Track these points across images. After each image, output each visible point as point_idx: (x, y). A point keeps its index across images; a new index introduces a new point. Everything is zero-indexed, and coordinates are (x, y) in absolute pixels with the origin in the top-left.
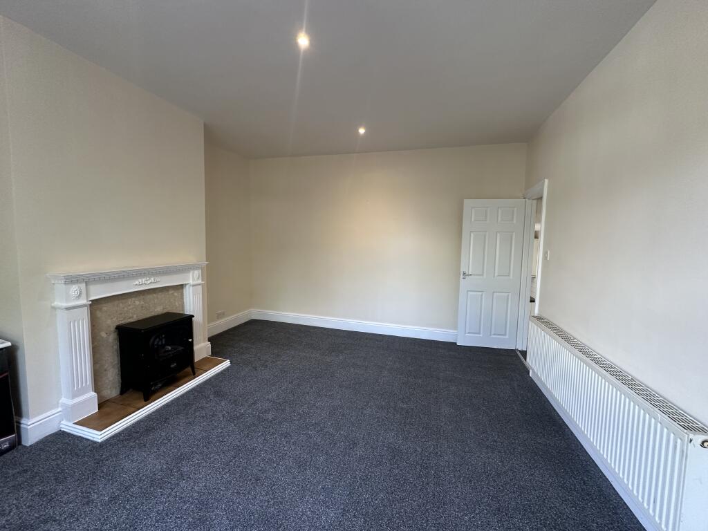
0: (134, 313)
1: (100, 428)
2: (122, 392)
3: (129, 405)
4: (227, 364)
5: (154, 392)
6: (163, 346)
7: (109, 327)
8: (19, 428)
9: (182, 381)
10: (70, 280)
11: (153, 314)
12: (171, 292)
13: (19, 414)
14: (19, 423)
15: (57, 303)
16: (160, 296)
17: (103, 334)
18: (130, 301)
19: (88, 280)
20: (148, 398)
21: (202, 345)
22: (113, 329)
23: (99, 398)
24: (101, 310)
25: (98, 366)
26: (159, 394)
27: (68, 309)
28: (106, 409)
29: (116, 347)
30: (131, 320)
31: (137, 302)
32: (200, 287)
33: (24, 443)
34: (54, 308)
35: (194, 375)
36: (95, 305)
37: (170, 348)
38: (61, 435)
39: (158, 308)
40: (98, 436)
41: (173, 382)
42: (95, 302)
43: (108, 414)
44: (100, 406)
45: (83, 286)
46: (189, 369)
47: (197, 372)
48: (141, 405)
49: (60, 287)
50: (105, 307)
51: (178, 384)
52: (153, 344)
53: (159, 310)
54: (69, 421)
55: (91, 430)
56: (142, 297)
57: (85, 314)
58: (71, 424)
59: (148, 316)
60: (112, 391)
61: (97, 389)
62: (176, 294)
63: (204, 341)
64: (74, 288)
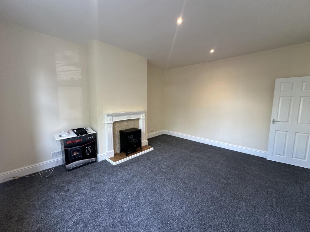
0: (125, 127)
1: (115, 161)
2: (121, 152)
3: (122, 156)
4: (152, 149)
5: (129, 154)
6: (132, 139)
7: (118, 130)
8: (97, 156)
9: (137, 152)
10: (109, 115)
11: (130, 128)
12: (135, 121)
13: (97, 152)
14: (97, 155)
15: (105, 122)
16: (132, 122)
17: (116, 133)
18: (123, 123)
19: (113, 115)
20: (127, 155)
21: (145, 141)
22: (119, 131)
23: (115, 152)
24: (116, 125)
25: (115, 142)
26: (130, 155)
27: (108, 124)
28: (116, 156)
29: (119, 137)
30: (124, 129)
31: (125, 123)
32: (145, 120)
33: (98, 161)
34: (105, 123)
35: (141, 150)
36: (115, 123)
37: (134, 140)
38: (105, 161)
39: (131, 126)
40: (114, 163)
41: (135, 152)
42: (114, 123)
43: (117, 158)
44: (115, 155)
45: (111, 117)
46: (139, 148)
47: (142, 150)
48: (125, 157)
49: (106, 117)
50: (117, 124)
51: (136, 153)
52: (129, 138)
53: (131, 127)
54: (107, 157)
55: (112, 161)
56: (127, 122)
57: (112, 126)
58: (108, 158)
59: (128, 128)
60: (118, 151)
61: (114, 149)
62: (137, 122)
63: (146, 140)
64: (109, 118)
